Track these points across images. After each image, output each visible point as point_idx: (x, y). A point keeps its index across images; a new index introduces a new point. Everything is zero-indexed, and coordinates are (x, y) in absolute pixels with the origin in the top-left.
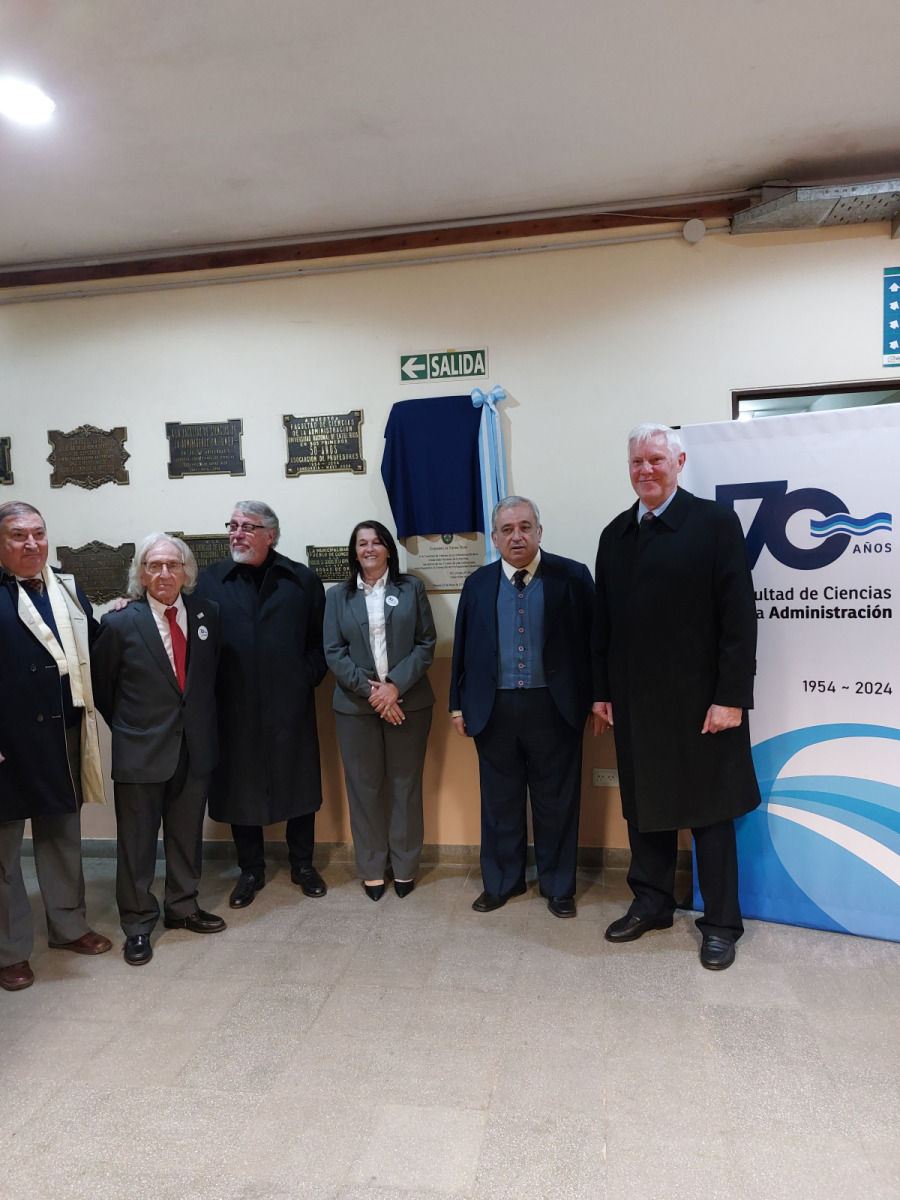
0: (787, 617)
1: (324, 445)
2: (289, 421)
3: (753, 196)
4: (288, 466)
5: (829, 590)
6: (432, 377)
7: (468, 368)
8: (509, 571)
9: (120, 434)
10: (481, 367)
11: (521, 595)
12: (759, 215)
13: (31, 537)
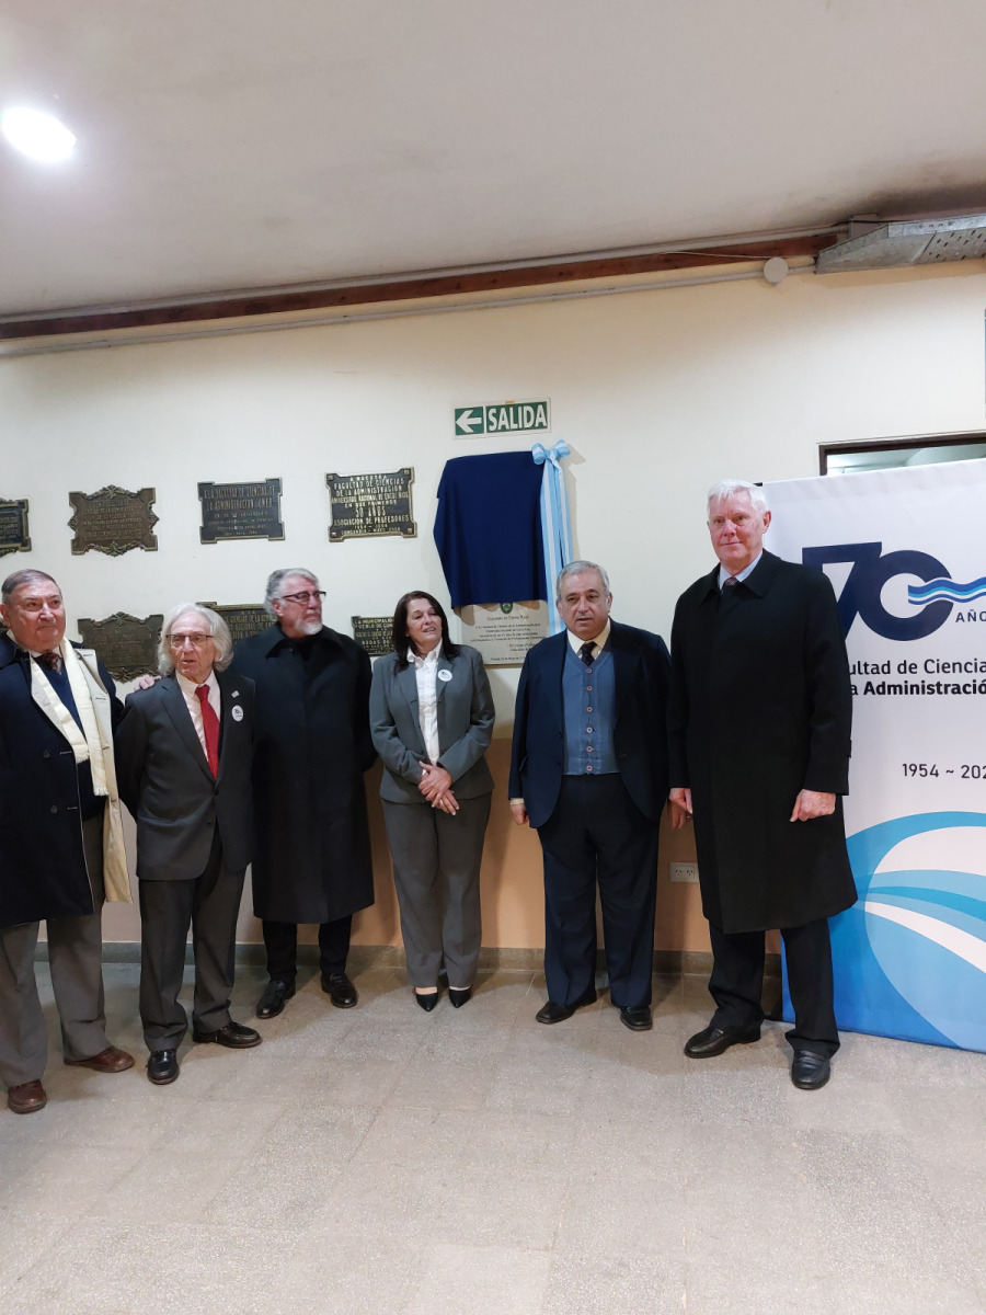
0: (884, 693)
1: (371, 506)
2: (333, 480)
3: (839, 232)
4: (332, 529)
5: (929, 663)
6: (489, 431)
7: (529, 420)
8: (576, 644)
9: (147, 495)
10: (543, 420)
11: (589, 671)
12: (846, 253)
13: (46, 606)
